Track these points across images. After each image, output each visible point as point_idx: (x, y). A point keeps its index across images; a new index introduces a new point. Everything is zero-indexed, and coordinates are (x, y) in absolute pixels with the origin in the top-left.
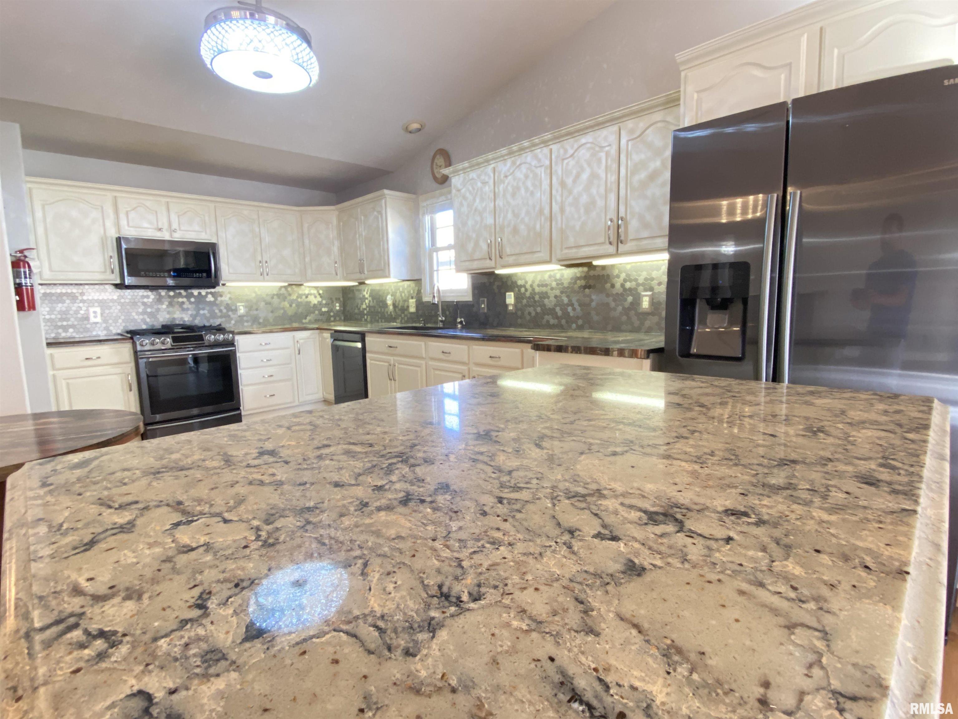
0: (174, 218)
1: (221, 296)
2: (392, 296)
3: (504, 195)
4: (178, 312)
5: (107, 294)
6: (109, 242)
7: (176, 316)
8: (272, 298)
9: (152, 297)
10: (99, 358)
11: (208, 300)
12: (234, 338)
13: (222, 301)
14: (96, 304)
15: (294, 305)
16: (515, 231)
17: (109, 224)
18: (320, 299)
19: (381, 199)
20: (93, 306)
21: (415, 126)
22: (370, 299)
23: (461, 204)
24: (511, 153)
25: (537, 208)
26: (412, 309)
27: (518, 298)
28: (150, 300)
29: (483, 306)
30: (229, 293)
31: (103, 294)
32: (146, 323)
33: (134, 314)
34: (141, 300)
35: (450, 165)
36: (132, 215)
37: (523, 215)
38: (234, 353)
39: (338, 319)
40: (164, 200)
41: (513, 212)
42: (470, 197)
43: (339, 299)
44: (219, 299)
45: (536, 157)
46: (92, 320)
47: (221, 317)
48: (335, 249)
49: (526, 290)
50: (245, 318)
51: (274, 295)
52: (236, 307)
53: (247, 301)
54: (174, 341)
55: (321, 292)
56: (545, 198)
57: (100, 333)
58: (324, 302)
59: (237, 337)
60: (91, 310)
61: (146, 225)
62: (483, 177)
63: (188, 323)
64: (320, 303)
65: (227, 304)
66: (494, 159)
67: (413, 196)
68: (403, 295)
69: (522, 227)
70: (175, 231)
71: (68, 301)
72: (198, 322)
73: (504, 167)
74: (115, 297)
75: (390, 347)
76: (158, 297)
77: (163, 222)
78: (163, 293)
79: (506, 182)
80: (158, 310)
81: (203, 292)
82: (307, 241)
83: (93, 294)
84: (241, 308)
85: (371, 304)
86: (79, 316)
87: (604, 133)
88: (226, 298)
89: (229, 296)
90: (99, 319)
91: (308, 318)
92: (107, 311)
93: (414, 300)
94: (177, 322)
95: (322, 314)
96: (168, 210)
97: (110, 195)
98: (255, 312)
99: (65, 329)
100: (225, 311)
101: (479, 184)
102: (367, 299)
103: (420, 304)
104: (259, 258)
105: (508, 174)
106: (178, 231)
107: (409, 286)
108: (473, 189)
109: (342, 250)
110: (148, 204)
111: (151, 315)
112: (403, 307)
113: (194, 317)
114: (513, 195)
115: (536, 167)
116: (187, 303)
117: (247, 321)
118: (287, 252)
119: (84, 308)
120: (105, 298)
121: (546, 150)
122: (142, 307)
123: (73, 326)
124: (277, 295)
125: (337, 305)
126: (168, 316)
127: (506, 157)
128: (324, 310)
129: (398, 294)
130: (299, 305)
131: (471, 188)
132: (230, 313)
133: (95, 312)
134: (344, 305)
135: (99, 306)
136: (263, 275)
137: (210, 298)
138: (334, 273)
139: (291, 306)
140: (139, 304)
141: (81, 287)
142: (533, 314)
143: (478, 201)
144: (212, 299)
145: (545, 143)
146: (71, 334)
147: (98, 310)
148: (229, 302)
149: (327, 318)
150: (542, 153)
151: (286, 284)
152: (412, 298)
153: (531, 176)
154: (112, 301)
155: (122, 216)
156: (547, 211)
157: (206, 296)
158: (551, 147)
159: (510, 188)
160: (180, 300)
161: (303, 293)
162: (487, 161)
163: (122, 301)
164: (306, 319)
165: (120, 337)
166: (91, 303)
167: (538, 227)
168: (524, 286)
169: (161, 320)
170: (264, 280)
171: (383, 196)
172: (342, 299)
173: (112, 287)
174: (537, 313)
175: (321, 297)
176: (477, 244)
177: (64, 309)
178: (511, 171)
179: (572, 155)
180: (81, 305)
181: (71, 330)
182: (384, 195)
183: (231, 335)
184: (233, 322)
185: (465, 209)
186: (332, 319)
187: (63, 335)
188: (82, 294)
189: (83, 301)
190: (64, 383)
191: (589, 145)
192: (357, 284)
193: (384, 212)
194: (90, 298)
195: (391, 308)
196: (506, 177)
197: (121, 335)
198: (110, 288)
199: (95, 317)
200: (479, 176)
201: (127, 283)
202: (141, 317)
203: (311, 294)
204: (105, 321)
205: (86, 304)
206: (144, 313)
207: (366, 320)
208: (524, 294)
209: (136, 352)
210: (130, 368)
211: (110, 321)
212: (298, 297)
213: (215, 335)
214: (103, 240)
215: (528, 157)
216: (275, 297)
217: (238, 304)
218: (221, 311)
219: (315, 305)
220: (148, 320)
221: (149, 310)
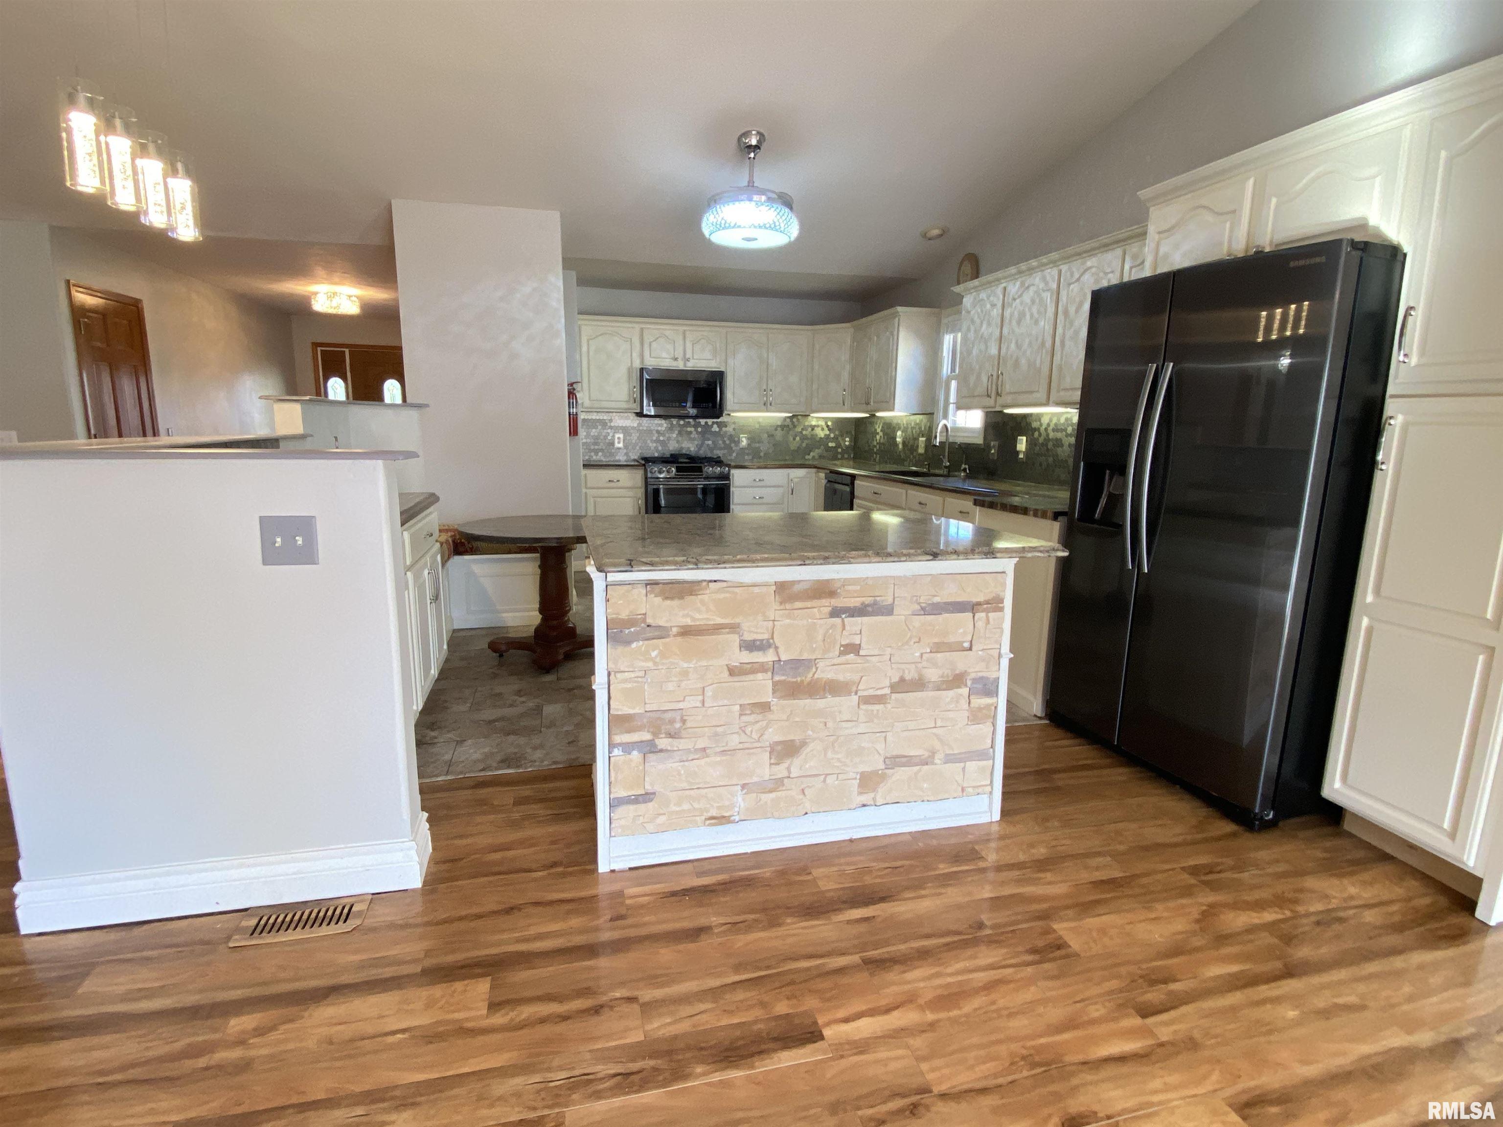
0: (689, 345)
1: (726, 426)
2: (902, 432)
3: (1010, 321)
4: (686, 442)
5: (629, 421)
6: (634, 375)
7: (683, 445)
8: (776, 430)
9: (665, 425)
10: (618, 481)
11: (713, 430)
12: (729, 471)
13: (726, 432)
14: (621, 431)
15: (798, 438)
16: (1017, 363)
17: (635, 355)
18: (828, 432)
19: (895, 318)
20: (618, 432)
21: (936, 232)
22: (881, 434)
23: (969, 330)
24: (1020, 272)
25: (1040, 340)
26: (921, 450)
27: (1031, 444)
28: (663, 429)
29: (993, 451)
30: (734, 423)
31: (626, 421)
32: (657, 451)
33: (649, 442)
34: (656, 428)
35: (977, 277)
36: (654, 345)
37: (1025, 346)
38: (728, 487)
39: (846, 456)
40: (682, 328)
41: (1017, 343)
42: (978, 321)
43: (851, 432)
44: (724, 429)
45: (1044, 279)
46: (617, 445)
47: (724, 448)
48: (845, 376)
49: (1040, 435)
50: (747, 451)
51: (778, 426)
52: (739, 439)
53: (750, 432)
54: (677, 471)
55: (830, 423)
56: (1049, 329)
57: (621, 458)
58: (832, 435)
59: (733, 471)
60: (617, 436)
61: (664, 355)
62: (992, 298)
63: (693, 454)
64: (827, 436)
65: (731, 436)
66: (1005, 278)
67: (936, 310)
68: (914, 431)
69: (1023, 361)
70: (688, 360)
71: (600, 427)
72: (702, 453)
73: (1013, 288)
74: (635, 425)
75: (876, 493)
76: (669, 426)
77: (679, 353)
78: (675, 421)
79: (1014, 305)
80: (669, 439)
81: (710, 421)
82: (816, 367)
83: (618, 421)
84: (744, 439)
85: (882, 441)
86: (607, 441)
87: (1109, 256)
88: (729, 429)
89: (733, 426)
90: (621, 445)
91: (812, 454)
92: (628, 438)
93: (924, 439)
94: (684, 452)
95: (828, 449)
96: (684, 338)
97: (637, 327)
98: (757, 445)
99: (596, 453)
100: (728, 442)
101: (988, 306)
102: (878, 433)
103: (929, 445)
104: (765, 387)
105: (1016, 297)
106: (691, 361)
107: (921, 421)
108: (982, 311)
109: (852, 375)
110: (667, 333)
111: (663, 443)
112: (912, 446)
113: (700, 447)
114: (1019, 322)
115: (1044, 291)
116: (694, 433)
117: (748, 454)
118: (794, 379)
119: (611, 434)
120: (628, 425)
121: (1055, 272)
122: (656, 435)
123: (602, 450)
124: (781, 426)
125: (847, 439)
126: (677, 445)
127: (1017, 277)
128: (830, 444)
129: (909, 430)
130: (804, 438)
131: (979, 310)
132: (733, 445)
133: (619, 438)
134: (855, 440)
135: (623, 433)
136: (767, 406)
137: (715, 428)
138: (842, 402)
139: (794, 439)
140: (654, 432)
141: (611, 414)
142: (1044, 464)
143: (984, 326)
144: (717, 430)
145: (1054, 263)
146: (600, 457)
147: (621, 436)
148: (733, 433)
149: (833, 454)
150: (1051, 273)
151: (791, 415)
152: (923, 436)
153: (1037, 301)
154: (633, 428)
155: (646, 347)
156: (1048, 344)
157: (712, 426)
158: (1061, 267)
159: (1016, 313)
160: (689, 429)
161: (809, 424)
162: (998, 280)
163: (641, 428)
164: (809, 455)
165: (636, 463)
166: (617, 429)
167: (1038, 362)
168: (1038, 430)
169: (671, 448)
170: (767, 411)
171: (895, 315)
172: (853, 433)
173: (634, 415)
174: (1048, 465)
175: (829, 430)
176: (979, 377)
177: (596, 434)
178: (1019, 293)
179: (1078, 280)
180: (609, 431)
181: (600, 454)
182: (898, 312)
183: (727, 469)
184: (734, 454)
185: (971, 335)
186: (839, 456)
187: (594, 457)
188: (611, 421)
189: (611, 427)
190: (592, 500)
191: (1094, 270)
192: (868, 415)
193: (895, 333)
194: (616, 425)
195: (901, 446)
196: (1014, 299)
197: (638, 461)
198: (632, 416)
199: (619, 443)
200: (988, 297)
201: (645, 412)
202: (655, 445)
203: (818, 426)
204: (626, 447)
205: (613, 431)
206: (658, 441)
207: (875, 460)
208: (1038, 439)
209: (646, 478)
210: (641, 493)
211: (630, 447)
212: (803, 429)
213: (712, 468)
214: (630, 370)
215: (1037, 279)
216: (779, 429)
217: (741, 436)
218: (724, 442)
219: (821, 438)
220: (660, 448)
221: (661, 438)
